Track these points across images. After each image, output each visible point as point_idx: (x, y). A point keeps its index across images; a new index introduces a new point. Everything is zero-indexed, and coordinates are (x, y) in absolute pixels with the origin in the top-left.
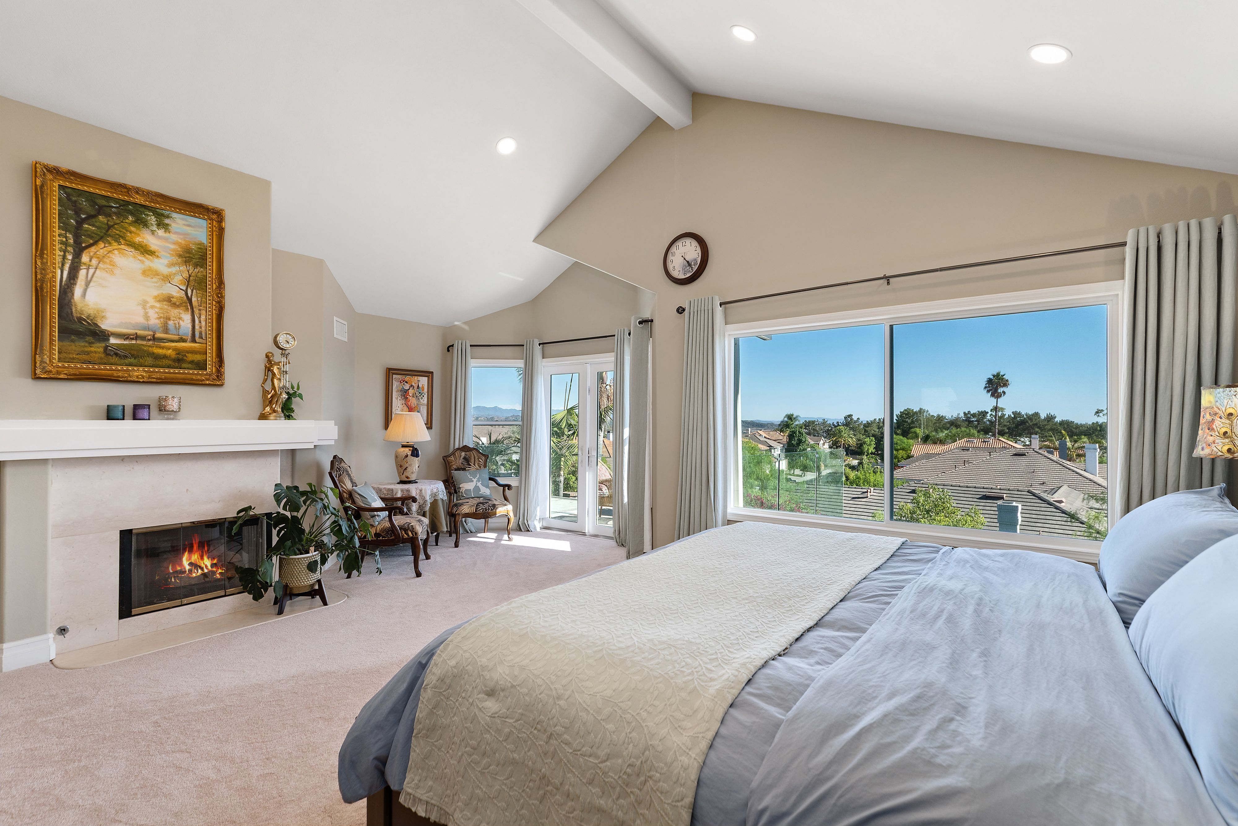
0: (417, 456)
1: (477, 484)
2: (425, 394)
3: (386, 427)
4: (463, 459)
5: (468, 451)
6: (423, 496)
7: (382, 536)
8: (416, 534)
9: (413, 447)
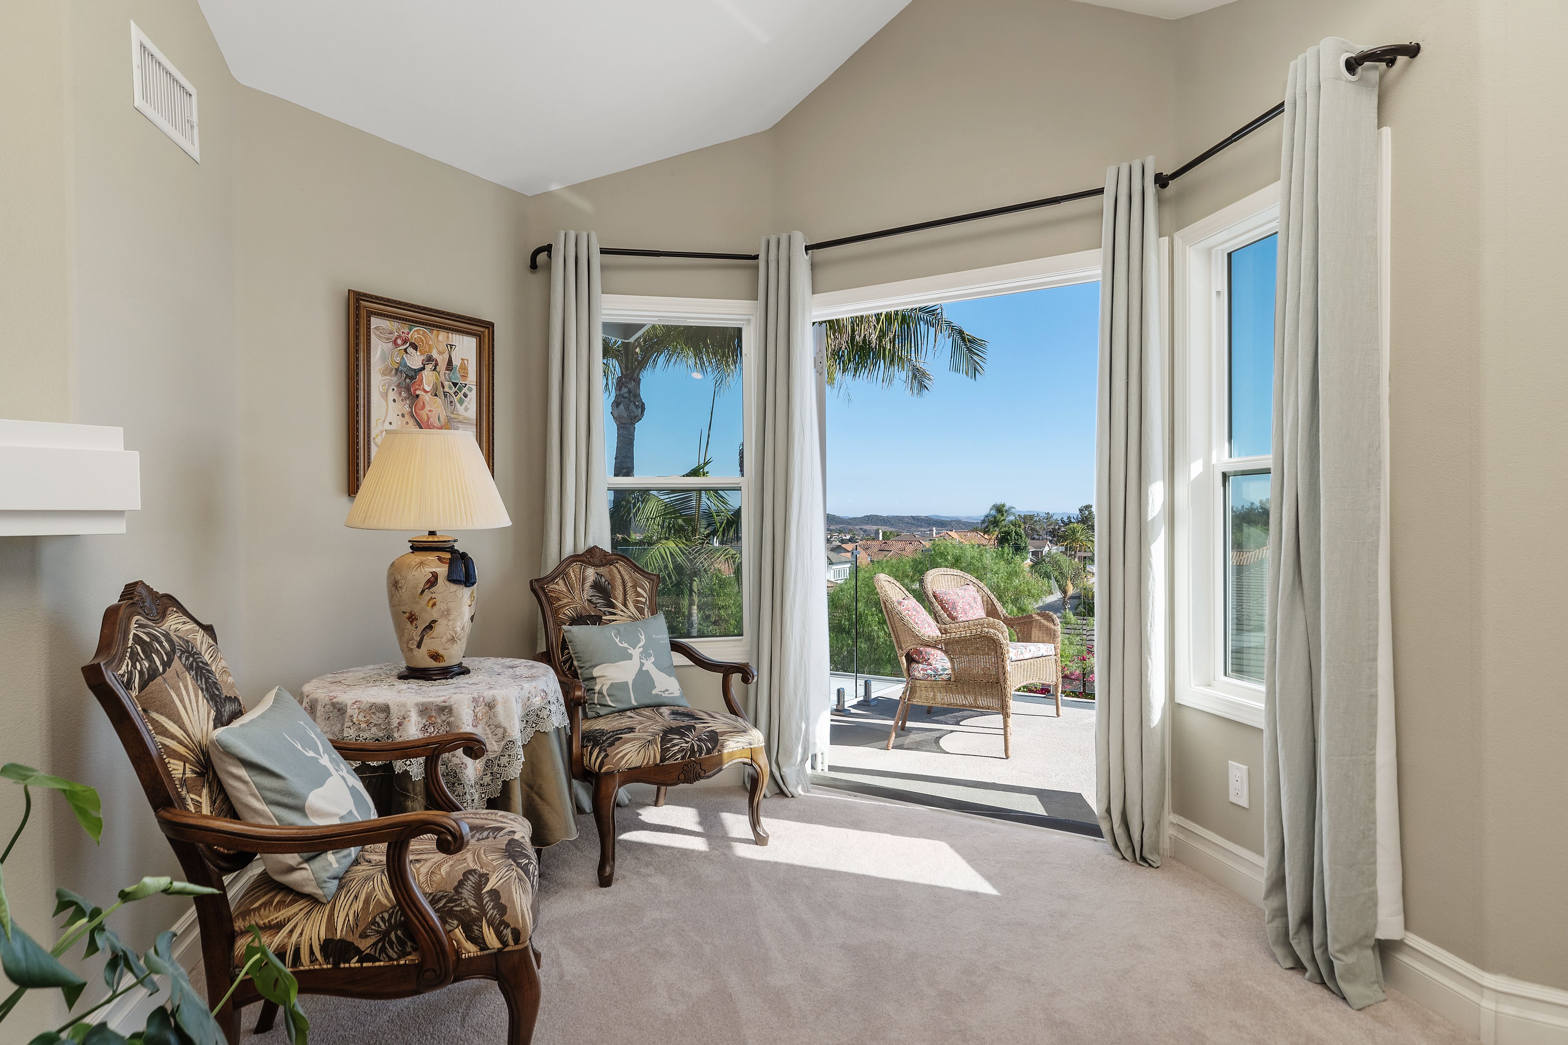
0: (468, 580)
1: (642, 665)
2: (470, 390)
3: (353, 487)
4: (592, 587)
5: (603, 565)
6: (498, 726)
7: (358, 951)
8: (517, 935)
9: (452, 550)
